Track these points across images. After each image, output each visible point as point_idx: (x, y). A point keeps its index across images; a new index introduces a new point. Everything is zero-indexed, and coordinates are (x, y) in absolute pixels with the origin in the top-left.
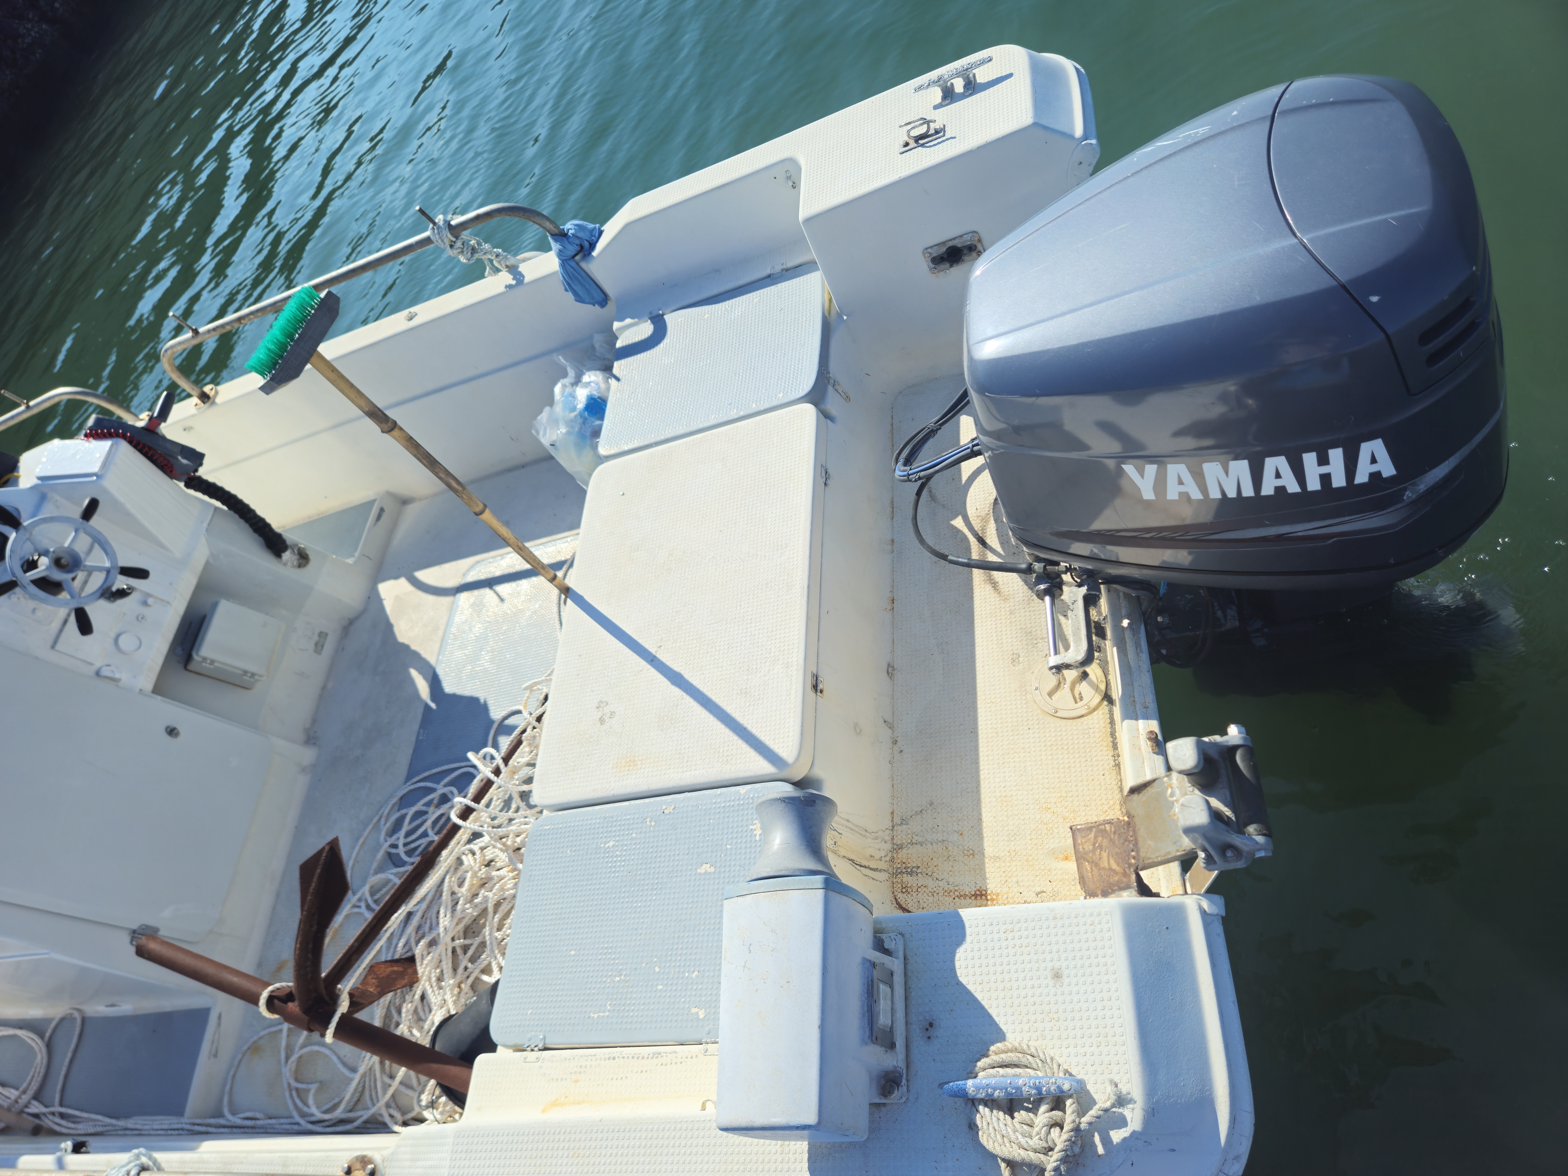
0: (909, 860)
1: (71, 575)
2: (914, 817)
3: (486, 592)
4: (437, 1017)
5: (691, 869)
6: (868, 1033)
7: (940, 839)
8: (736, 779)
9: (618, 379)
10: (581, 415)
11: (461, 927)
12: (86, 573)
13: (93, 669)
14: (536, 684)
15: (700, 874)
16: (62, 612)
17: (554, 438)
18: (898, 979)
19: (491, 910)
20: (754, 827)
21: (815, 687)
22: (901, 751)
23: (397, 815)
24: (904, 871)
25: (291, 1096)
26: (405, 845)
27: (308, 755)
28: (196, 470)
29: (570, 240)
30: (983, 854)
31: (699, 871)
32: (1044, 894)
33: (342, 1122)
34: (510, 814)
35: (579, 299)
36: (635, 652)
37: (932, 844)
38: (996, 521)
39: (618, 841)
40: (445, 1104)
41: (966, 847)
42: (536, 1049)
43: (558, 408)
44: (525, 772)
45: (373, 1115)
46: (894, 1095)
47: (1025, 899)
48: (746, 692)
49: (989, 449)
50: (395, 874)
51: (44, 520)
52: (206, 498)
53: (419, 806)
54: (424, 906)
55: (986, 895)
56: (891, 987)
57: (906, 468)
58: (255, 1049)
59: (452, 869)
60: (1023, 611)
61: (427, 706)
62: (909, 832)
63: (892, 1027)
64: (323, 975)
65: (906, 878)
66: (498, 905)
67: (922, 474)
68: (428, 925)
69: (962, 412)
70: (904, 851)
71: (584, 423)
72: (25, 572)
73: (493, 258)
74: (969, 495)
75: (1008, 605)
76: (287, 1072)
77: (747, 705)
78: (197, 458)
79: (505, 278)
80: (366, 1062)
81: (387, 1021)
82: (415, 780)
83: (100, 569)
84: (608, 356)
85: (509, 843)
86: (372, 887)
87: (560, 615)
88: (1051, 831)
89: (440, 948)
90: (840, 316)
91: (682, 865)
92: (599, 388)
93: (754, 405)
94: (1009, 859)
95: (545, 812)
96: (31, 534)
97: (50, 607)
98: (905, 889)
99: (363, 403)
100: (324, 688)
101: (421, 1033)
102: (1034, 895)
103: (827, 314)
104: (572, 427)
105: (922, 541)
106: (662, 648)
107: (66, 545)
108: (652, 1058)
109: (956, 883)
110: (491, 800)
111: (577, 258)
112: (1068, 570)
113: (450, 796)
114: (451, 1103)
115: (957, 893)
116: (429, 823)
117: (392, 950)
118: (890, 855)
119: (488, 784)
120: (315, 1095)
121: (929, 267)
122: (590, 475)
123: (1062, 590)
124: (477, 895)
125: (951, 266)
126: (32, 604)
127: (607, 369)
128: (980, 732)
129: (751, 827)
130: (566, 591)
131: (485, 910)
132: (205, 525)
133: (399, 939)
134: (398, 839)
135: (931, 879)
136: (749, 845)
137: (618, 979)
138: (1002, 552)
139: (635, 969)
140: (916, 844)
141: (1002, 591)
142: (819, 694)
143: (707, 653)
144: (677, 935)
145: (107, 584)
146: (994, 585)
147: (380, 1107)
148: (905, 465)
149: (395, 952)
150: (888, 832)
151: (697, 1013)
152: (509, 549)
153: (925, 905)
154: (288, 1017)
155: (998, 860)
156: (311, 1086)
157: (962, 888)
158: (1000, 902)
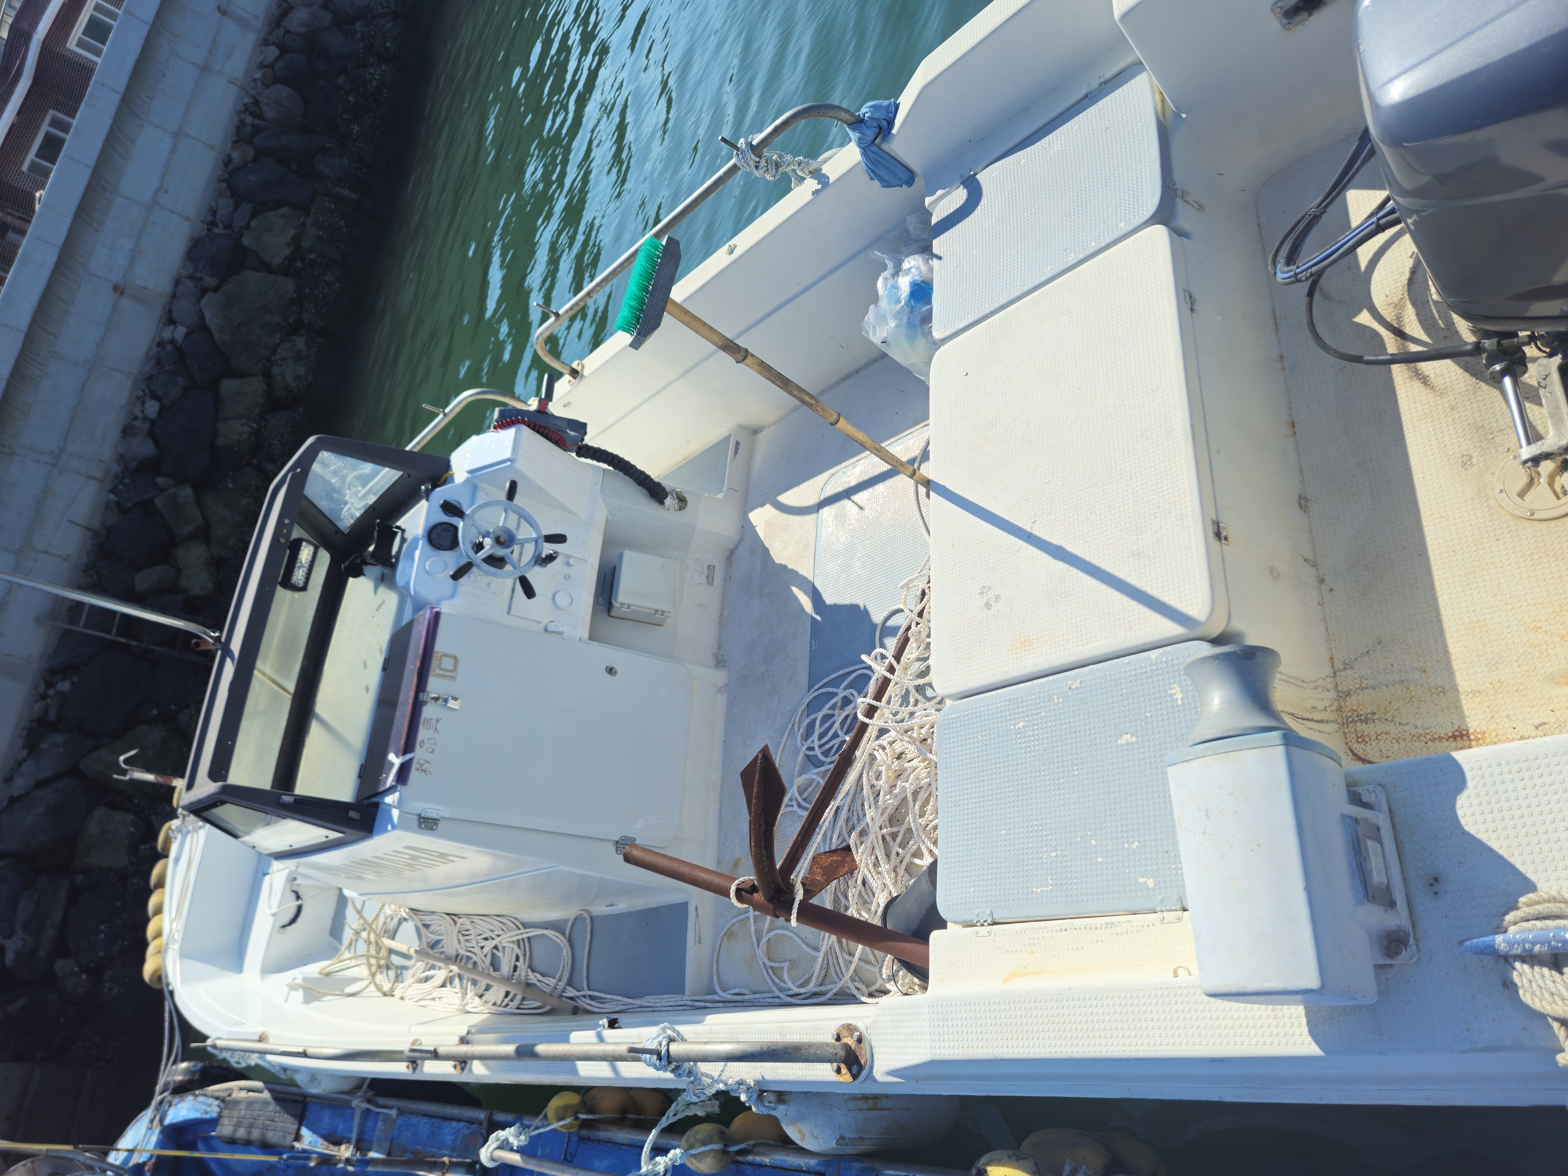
0: (1361, 707)
1: (510, 550)
2: (1359, 659)
3: (846, 503)
4: (882, 899)
5: (1111, 741)
6: (1361, 892)
7: (1397, 680)
8: (1143, 645)
9: (939, 258)
10: (907, 304)
11: (886, 816)
12: (519, 546)
13: (542, 626)
14: (911, 581)
15: (1121, 745)
16: (509, 582)
17: (885, 334)
18: (1386, 833)
19: (910, 798)
20: (1173, 691)
21: (1218, 535)
22: (1331, 590)
23: (808, 721)
24: (1356, 719)
25: (768, 972)
26: (820, 746)
27: (721, 677)
28: (583, 440)
29: (868, 124)
30: (1457, 690)
31: (1119, 742)
32: (1546, 726)
33: (815, 994)
34: (910, 708)
35: (886, 184)
36: (1009, 533)
37: (1387, 686)
38: (1414, 304)
39: (1028, 721)
40: (904, 978)
41: (1433, 685)
42: (986, 924)
43: (884, 303)
44: (918, 667)
45: (841, 988)
46: (1402, 956)
47: (1521, 734)
48: (1138, 553)
49: (1411, 212)
50: (817, 774)
51: (481, 507)
52: (595, 463)
53: (825, 711)
54: (849, 799)
55: (1468, 735)
56: (1380, 841)
57: (1291, 268)
58: (730, 934)
59: (867, 765)
60: (1468, 403)
61: (813, 618)
62: (1356, 676)
63: (1388, 885)
64: (778, 867)
65: (1360, 727)
66: (915, 794)
67: (1314, 269)
68: (855, 817)
69: (1349, 185)
70: (1353, 697)
71: (911, 312)
72: (476, 553)
73: (796, 167)
74: (1373, 282)
75: (1446, 400)
76: (761, 952)
77: (1142, 566)
78: (581, 427)
79: (811, 184)
80: (826, 942)
81: (836, 905)
82: (817, 687)
83: (528, 541)
84: (924, 236)
85: (915, 735)
86: (799, 787)
87: (920, 511)
88: (1546, 654)
89: (871, 837)
90: (1177, 115)
91: (1100, 738)
92: (920, 272)
93: (1093, 244)
94: (1492, 692)
95: (948, 702)
96: (474, 520)
97: (500, 580)
98: (1361, 739)
99: (715, 338)
100: (721, 616)
101: (869, 914)
102: (1533, 728)
103: (1161, 118)
104: (901, 319)
105: (1325, 347)
106: (1037, 523)
107: (501, 524)
108: (1106, 928)
109: (1426, 726)
110: (890, 697)
111: (877, 141)
112: (1532, 339)
113: (851, 698)
114: (909, 975)
115: (1429, 737)
116: (837, 725)
117: (828, 842)
118: (1336, 704)
119: (886, 682)
120: (788, 972)
121: (1282, 24)
122: (928, 364)
123: (1526, 367)
124: (895, 786)
125: (1310, 14)
126: (486, 579)
127: (926, 250)
128: (1431, 553)
129: (1170, 692)
130: (928, 484)
131: (905, 799)
132: (599, 487)
133: (833, 832)
134: (813, 741)
135: (1392, 724)
136: (1171, 711)
137: (1054, 854)
138: (1428, 340)
139: (1071, 843)
140: (1367, 688)
141: (1436, 385)
142: (1223, 541)
143: (1087, 519)
144: (1108, 808)
145: (538, 553)
146: (1424, 380)
147: (846, 981)
148: (1288, 264)
149: (831, 844)
150: (1329, 680)
151: (1146, 883)
152: (868, 453)
153: (1390, 753)
154: (756, 906)
155: (1477, 694)
156: (782, 965)
157: (1434, 731)
158: (1488, 741)
